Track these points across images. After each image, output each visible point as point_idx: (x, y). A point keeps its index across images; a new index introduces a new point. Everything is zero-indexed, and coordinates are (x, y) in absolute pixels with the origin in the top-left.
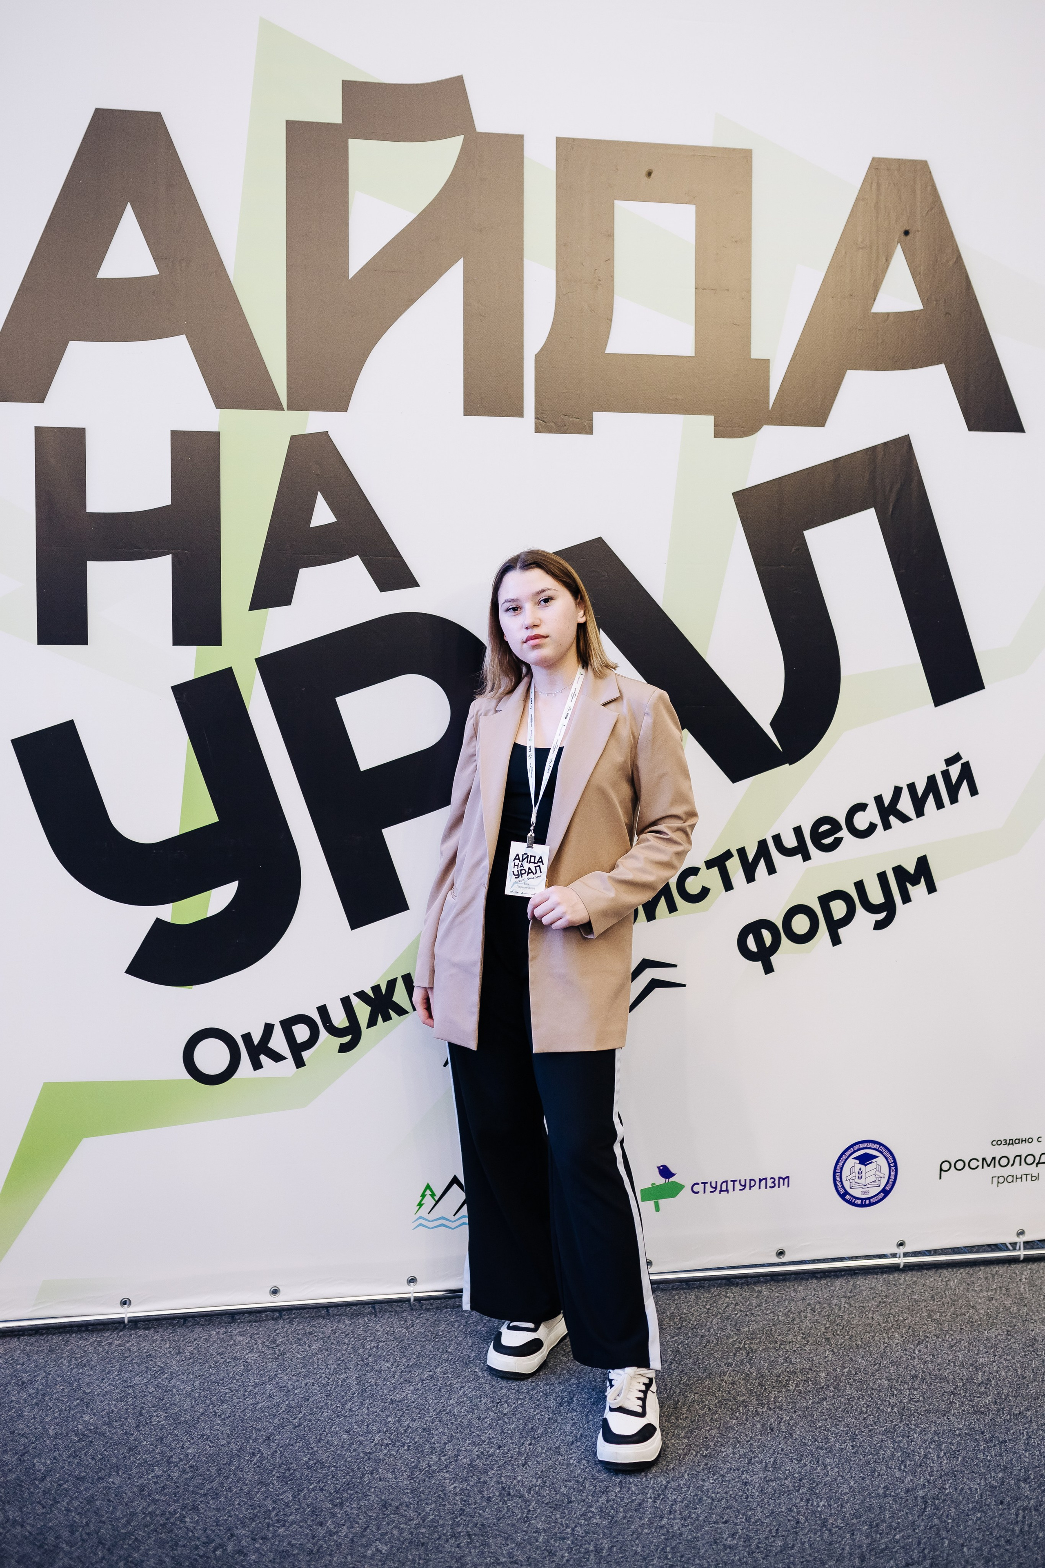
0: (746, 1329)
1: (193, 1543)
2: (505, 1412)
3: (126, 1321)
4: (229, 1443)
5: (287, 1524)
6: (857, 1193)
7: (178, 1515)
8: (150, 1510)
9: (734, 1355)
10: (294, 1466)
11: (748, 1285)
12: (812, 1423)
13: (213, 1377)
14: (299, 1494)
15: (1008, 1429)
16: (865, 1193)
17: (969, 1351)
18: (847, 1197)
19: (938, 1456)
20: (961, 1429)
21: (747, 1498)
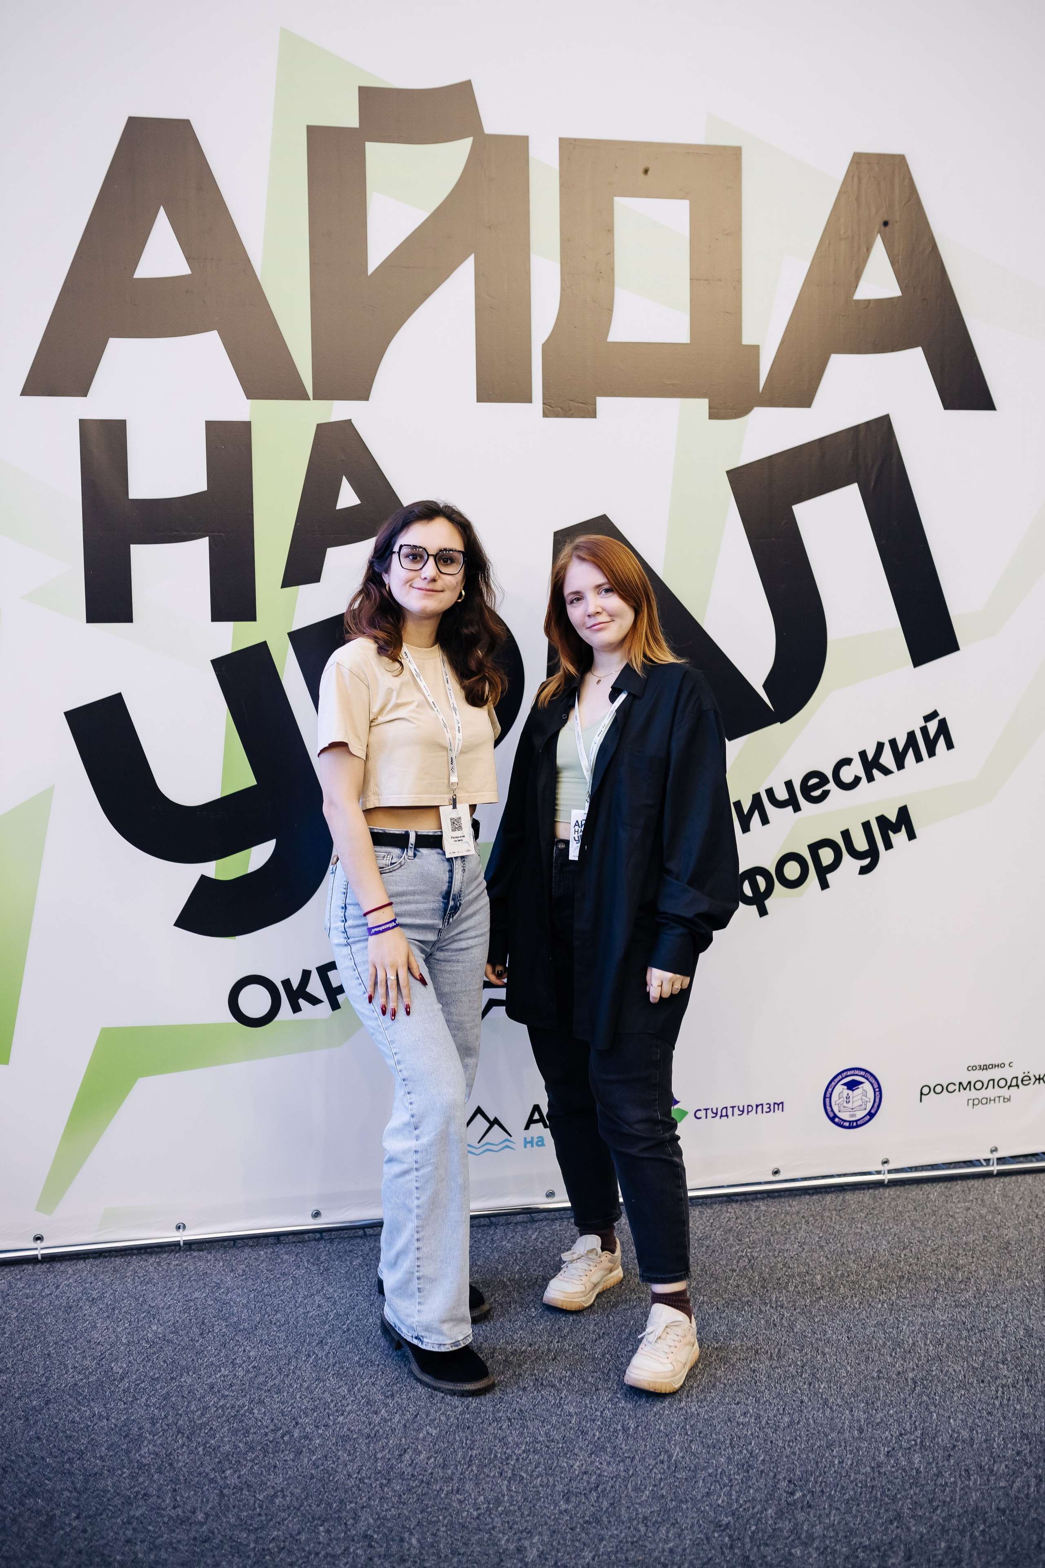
0: (747, 1240)
1: (262, 1431)
2: (533, 1315)
3: (182, 1243)
4: (286, 1347)
5: (346, 1414)
6: (845, 1116)
7: (246, 1408)
8: (221, 1404)
9: (738, 1262)
10: (347, 1364)
11: (746, 1201)
12: (811, 1318)
13: (265, 1290)
14: (353, 1388)
15: (986, 1320)
16: (852, 1116)
17: (949, 1254)
18: (837, 1120)
19: (925, 1344)
20: (945, 1321)
21: (756, 1383)
